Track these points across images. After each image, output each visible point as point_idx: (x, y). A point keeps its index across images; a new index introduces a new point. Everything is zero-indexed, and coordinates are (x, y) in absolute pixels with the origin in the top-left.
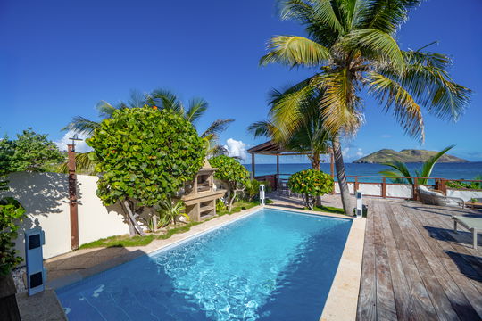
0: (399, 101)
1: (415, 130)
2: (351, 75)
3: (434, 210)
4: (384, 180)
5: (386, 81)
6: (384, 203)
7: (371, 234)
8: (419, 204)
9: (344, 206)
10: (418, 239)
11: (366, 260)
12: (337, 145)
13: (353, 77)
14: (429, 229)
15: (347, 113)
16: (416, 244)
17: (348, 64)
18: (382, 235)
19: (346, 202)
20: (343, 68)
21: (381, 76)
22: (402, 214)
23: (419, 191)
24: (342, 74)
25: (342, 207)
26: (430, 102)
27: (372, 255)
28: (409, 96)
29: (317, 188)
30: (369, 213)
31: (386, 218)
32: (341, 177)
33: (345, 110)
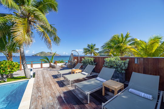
0: (46, 37)
1: (50, 47)
2: (30, 22)
3: (54, 70)
4: (42, 62)
5: (42, 30)
6: (41, 70)
7: (36, 84)
8: (51, 69)
9: (26, 75)
10: (50, 80)
11: (33, 97)
12: (22, 49)
13: (30, 23)
14: (53, 76)
15: (26, 37)
16: (49, 82)
17: (28, 18)
18: (40, 83)
19: (27, 73)
20: (26, 18)
21: (40, 28)
22: (46, 73)
23: (51, 65)
24: (25, 20)
25: (24, 75)
26: (53, 40)
27: (35, 93)
28: (48, 37)
29: (9, 70)
30: (36, 75)
31: (42, 76)
32: (24, 63)
33: (26, 35)
